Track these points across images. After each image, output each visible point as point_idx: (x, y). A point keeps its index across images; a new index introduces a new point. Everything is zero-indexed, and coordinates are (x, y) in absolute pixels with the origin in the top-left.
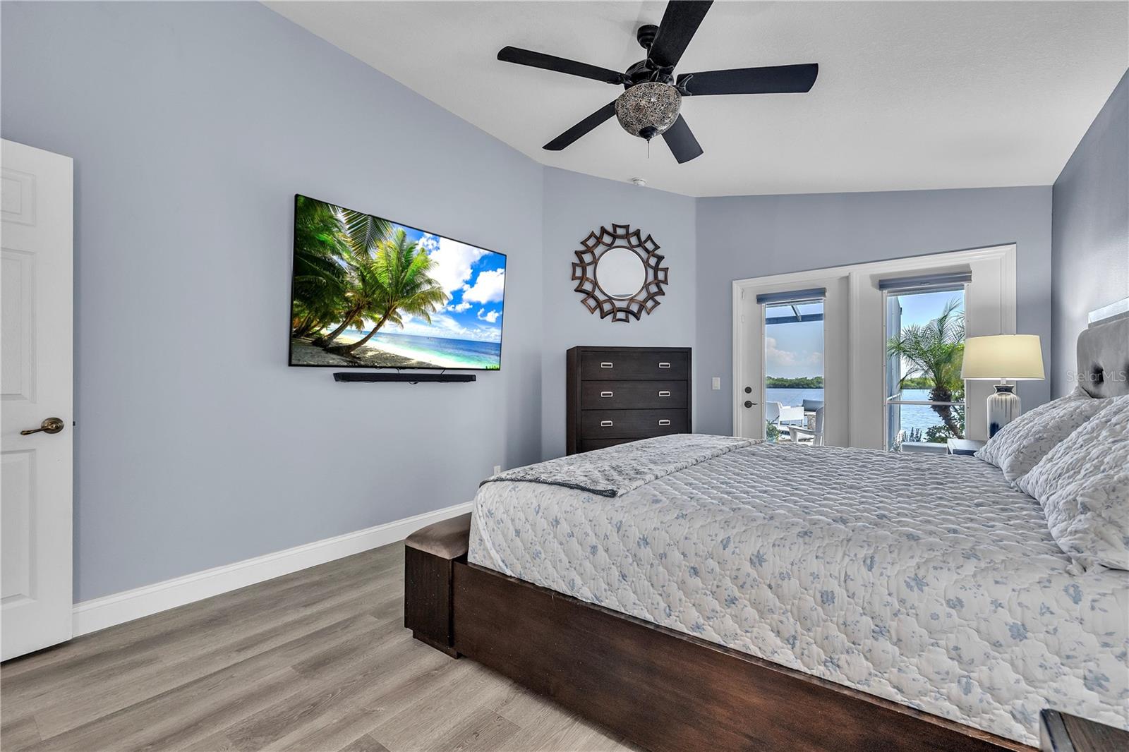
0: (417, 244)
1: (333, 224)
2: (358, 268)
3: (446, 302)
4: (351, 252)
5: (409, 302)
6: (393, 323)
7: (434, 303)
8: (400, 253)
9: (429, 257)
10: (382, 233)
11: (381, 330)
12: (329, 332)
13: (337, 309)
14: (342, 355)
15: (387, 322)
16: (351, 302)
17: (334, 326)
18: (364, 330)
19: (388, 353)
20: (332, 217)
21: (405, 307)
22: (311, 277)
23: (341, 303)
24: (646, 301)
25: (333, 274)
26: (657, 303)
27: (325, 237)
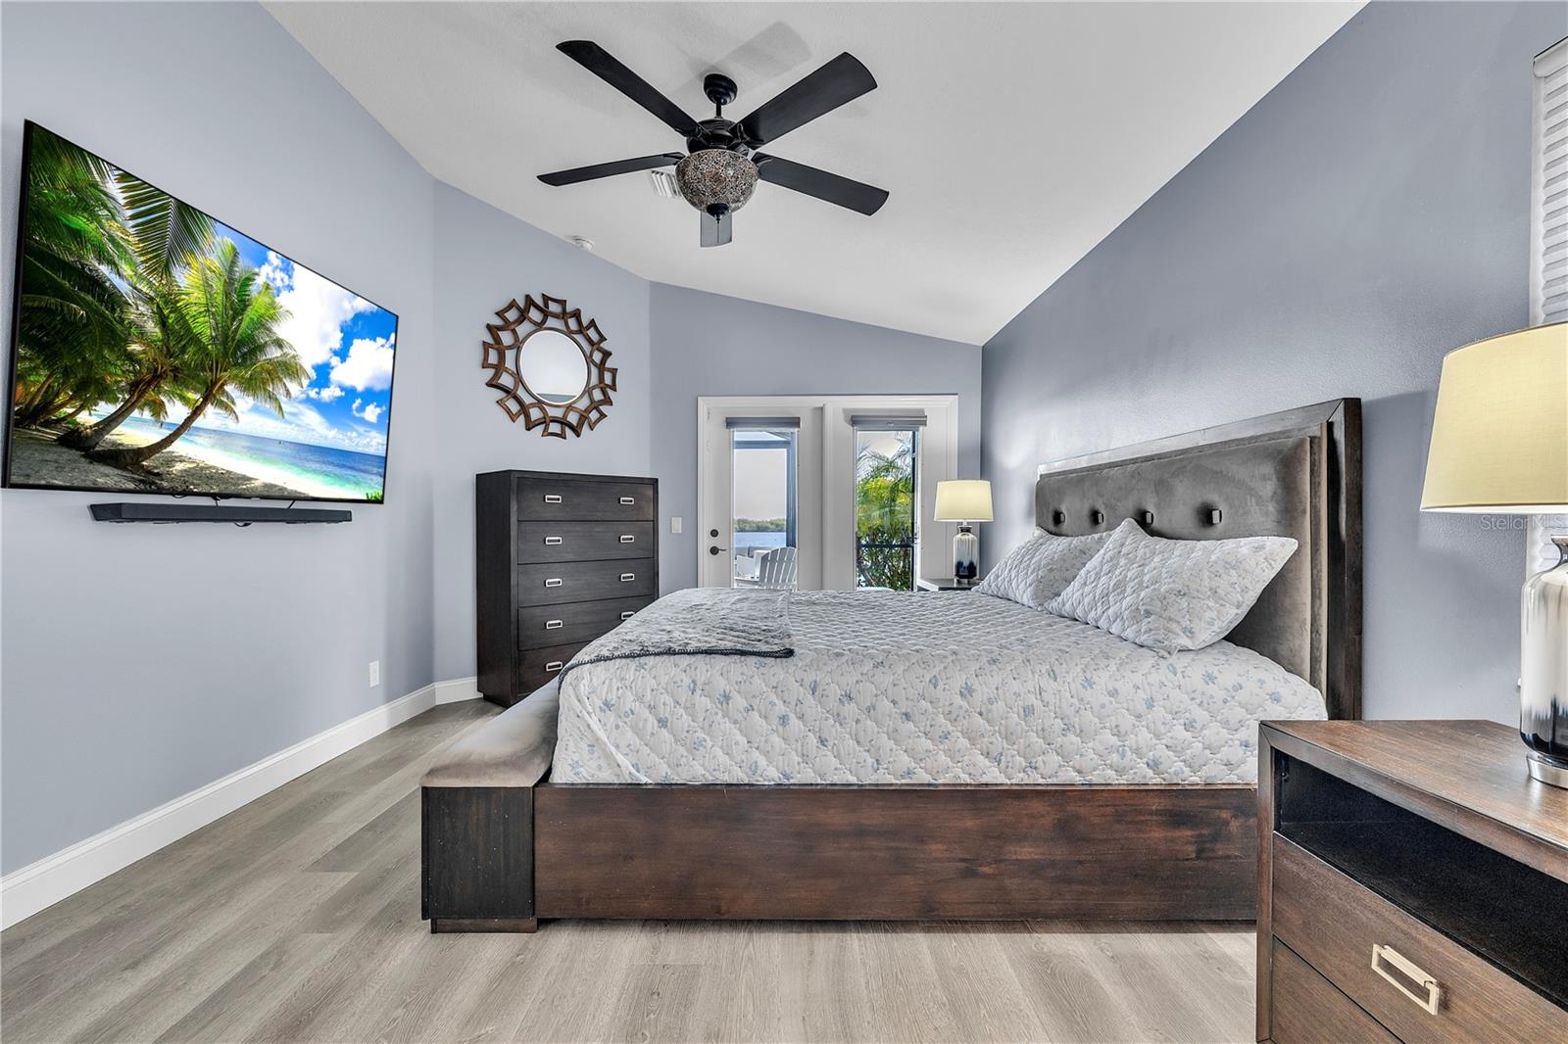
0: (257, 274)
1: (98, 200)
2: (152, 299)
3: (305, 382)
4: (136, 265)
5: (248, 375)
6: (222, 412)
7: (287, 381)
8: (230, 282)
9: (277, 300)
10: (196, 241)
11: (199, 422)
12: (94, 420)
13: (110, 374)
14: (124, 468)
15: (210, 409)
16: (139, 362)
17: (105, 409)
18: (167, 421)
19: (214, 467)
20: (95, 185)
21: (241, 383)
22: (52, 301)
23: (119, 363)
24: (588, 410)
25: (101, 301)
26: (603, 416)
27: (80, 222)
